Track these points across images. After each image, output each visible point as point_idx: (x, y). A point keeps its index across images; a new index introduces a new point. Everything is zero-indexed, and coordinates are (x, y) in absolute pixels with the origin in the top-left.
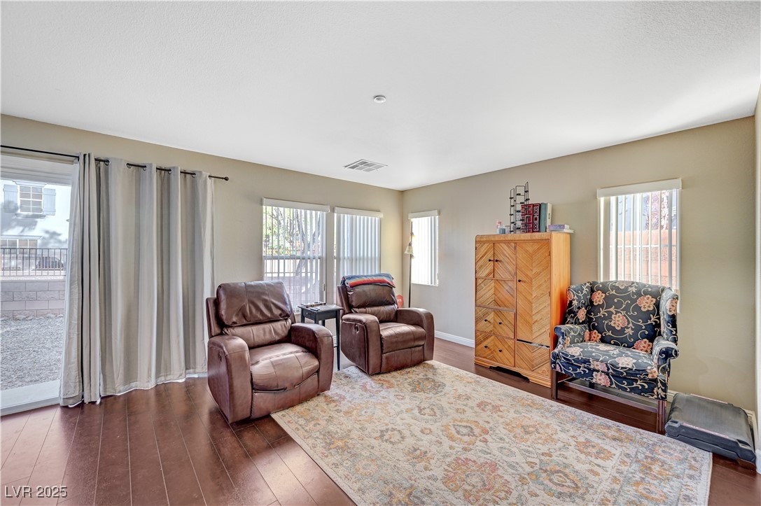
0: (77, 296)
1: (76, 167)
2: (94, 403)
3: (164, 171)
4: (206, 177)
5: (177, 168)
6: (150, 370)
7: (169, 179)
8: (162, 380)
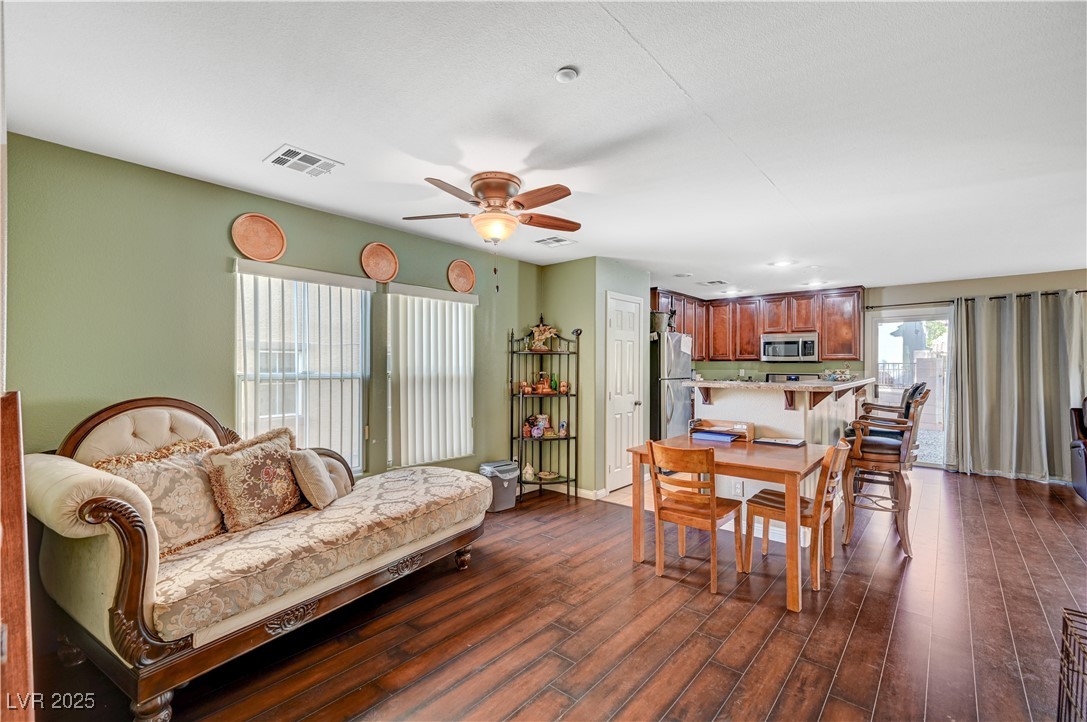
0: (953, 397)
1: (952, 308)
2: (966, 474)
3: (1025, 298)
4: (1072, 294)
5: (1037, 292)
6: (1011, 463)
7: (1029, 303)
8: (1023, 476)
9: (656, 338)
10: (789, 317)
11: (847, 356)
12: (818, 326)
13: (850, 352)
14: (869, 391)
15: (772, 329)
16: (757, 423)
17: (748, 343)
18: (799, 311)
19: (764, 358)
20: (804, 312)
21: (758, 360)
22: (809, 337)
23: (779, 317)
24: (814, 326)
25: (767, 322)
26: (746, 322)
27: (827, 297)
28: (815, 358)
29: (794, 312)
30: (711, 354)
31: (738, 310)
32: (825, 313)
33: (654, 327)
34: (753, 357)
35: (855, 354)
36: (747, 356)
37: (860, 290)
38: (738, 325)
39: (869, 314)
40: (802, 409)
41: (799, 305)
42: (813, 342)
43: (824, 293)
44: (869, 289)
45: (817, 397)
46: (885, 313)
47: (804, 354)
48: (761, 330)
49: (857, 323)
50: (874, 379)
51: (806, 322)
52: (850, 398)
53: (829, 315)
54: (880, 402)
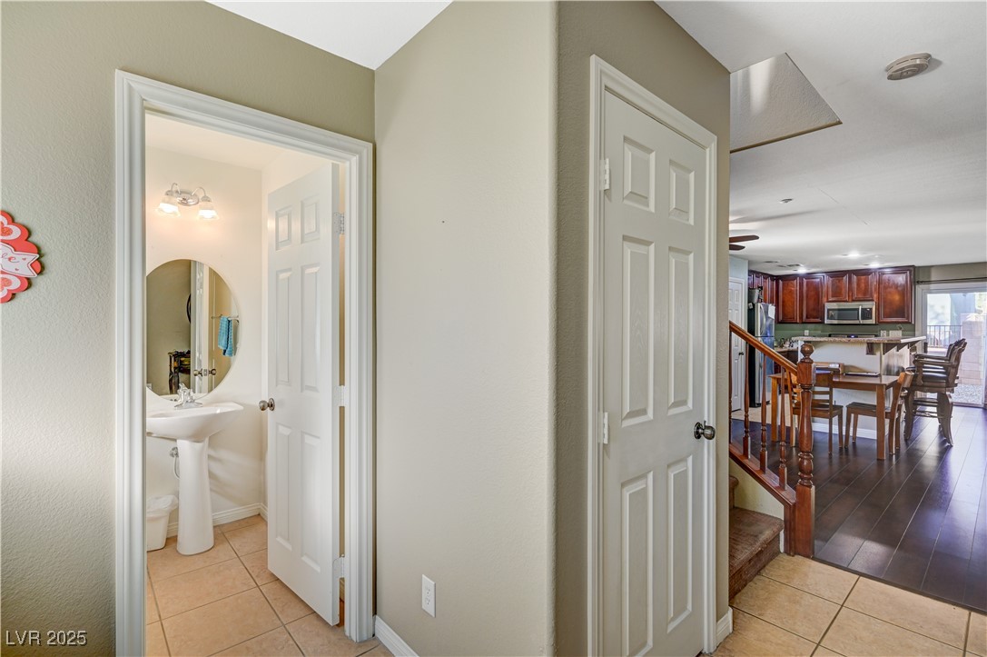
9: (751, 307)
10: (850, 289)
11: (900, 320)
12: (875, 296)
13: (903, 317)
14: (919, 347)
15: (834, 299)
16: (846, 364)
17: (814, 309)
18: (858, 285)
19: (826, 321)
20: (863, 285)
21: (823, 322)
22: (867, 305)
23: (841, 289)
24: (872, 296)
25: (830, 293)
26: (813, 293)
27: (883, 274)
28: (873, 321)
29: (855, 285)
30: (781, 318)
31: (805, 284)
32: (882, 286)
33: (750, 299)
34: (819, 320)
35: (908, 318)
36: (812, 320)
37: (912, 269)
38: (805, 295)
39: (919, 288)
40: (878, 354)
41: (859, 280)
42: (871, 309)
43: (880, 271)
44: (919, 267)
45: (888, 346)
46: (933, 286)
47: (863, 318)
48: (825, 299)
49: (909, 295)
50: (925, 337)
51: (865, 294)
52: (906, 350)
53: (885, 288)
54: (928, 354)
